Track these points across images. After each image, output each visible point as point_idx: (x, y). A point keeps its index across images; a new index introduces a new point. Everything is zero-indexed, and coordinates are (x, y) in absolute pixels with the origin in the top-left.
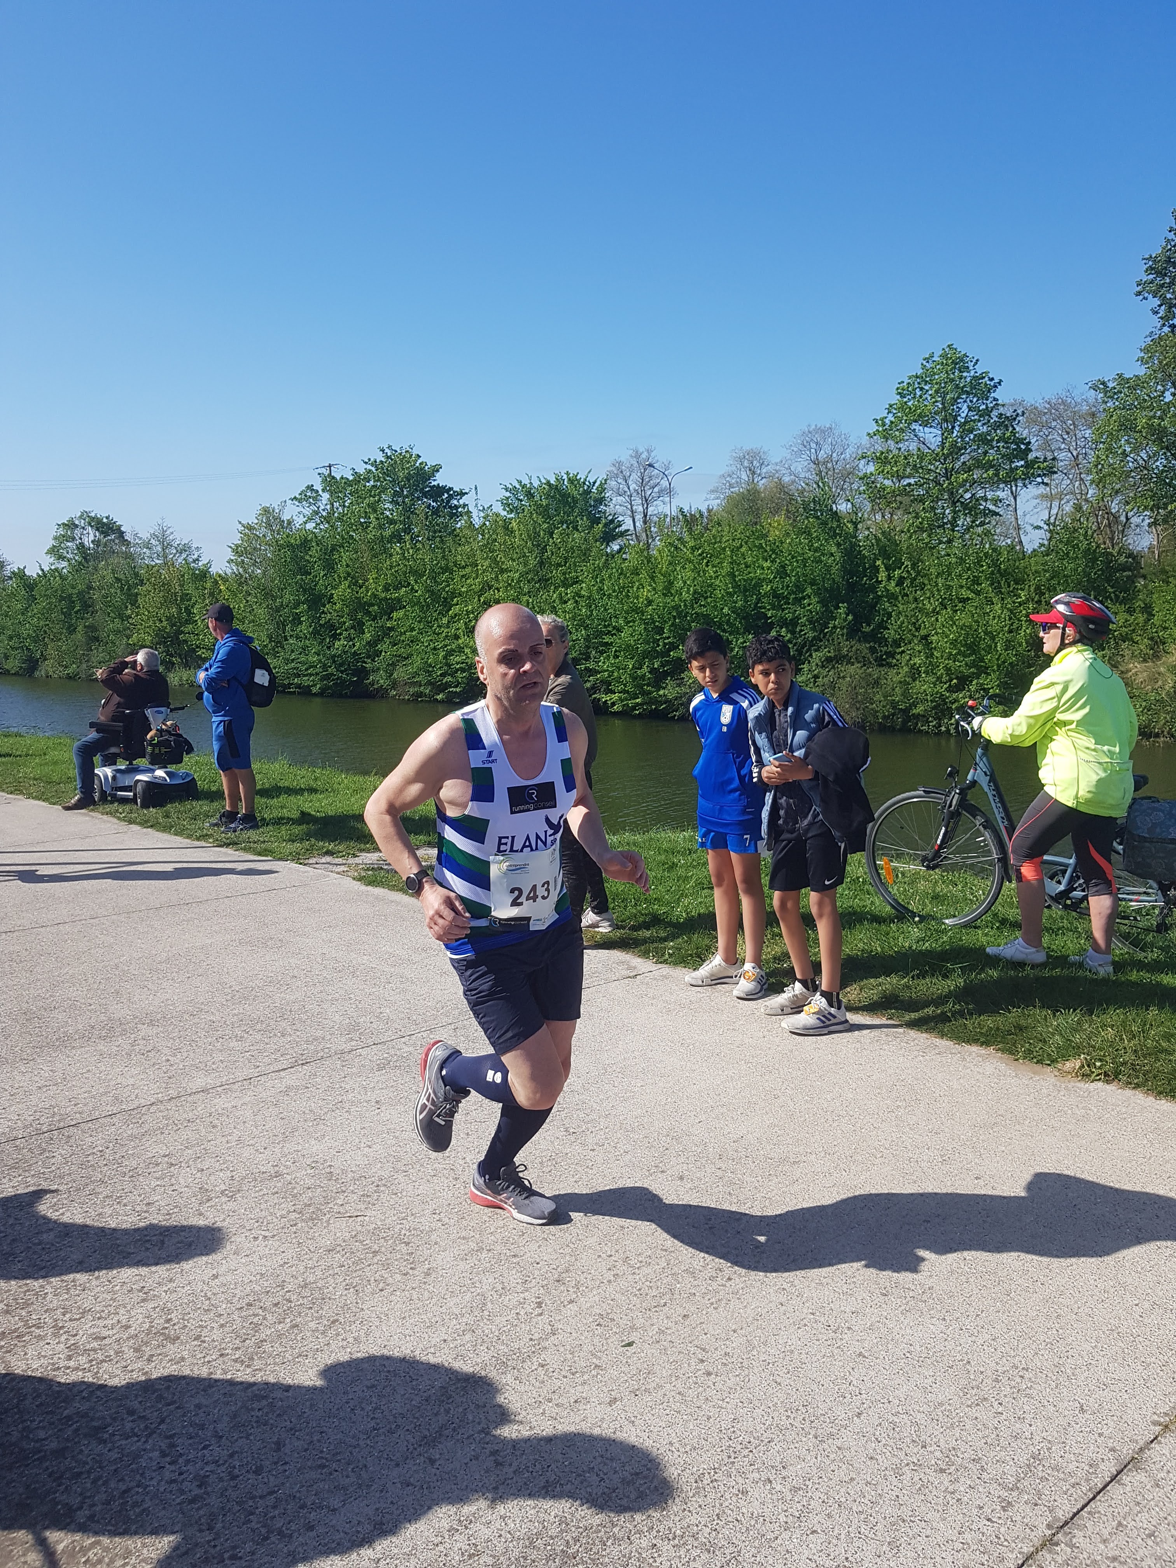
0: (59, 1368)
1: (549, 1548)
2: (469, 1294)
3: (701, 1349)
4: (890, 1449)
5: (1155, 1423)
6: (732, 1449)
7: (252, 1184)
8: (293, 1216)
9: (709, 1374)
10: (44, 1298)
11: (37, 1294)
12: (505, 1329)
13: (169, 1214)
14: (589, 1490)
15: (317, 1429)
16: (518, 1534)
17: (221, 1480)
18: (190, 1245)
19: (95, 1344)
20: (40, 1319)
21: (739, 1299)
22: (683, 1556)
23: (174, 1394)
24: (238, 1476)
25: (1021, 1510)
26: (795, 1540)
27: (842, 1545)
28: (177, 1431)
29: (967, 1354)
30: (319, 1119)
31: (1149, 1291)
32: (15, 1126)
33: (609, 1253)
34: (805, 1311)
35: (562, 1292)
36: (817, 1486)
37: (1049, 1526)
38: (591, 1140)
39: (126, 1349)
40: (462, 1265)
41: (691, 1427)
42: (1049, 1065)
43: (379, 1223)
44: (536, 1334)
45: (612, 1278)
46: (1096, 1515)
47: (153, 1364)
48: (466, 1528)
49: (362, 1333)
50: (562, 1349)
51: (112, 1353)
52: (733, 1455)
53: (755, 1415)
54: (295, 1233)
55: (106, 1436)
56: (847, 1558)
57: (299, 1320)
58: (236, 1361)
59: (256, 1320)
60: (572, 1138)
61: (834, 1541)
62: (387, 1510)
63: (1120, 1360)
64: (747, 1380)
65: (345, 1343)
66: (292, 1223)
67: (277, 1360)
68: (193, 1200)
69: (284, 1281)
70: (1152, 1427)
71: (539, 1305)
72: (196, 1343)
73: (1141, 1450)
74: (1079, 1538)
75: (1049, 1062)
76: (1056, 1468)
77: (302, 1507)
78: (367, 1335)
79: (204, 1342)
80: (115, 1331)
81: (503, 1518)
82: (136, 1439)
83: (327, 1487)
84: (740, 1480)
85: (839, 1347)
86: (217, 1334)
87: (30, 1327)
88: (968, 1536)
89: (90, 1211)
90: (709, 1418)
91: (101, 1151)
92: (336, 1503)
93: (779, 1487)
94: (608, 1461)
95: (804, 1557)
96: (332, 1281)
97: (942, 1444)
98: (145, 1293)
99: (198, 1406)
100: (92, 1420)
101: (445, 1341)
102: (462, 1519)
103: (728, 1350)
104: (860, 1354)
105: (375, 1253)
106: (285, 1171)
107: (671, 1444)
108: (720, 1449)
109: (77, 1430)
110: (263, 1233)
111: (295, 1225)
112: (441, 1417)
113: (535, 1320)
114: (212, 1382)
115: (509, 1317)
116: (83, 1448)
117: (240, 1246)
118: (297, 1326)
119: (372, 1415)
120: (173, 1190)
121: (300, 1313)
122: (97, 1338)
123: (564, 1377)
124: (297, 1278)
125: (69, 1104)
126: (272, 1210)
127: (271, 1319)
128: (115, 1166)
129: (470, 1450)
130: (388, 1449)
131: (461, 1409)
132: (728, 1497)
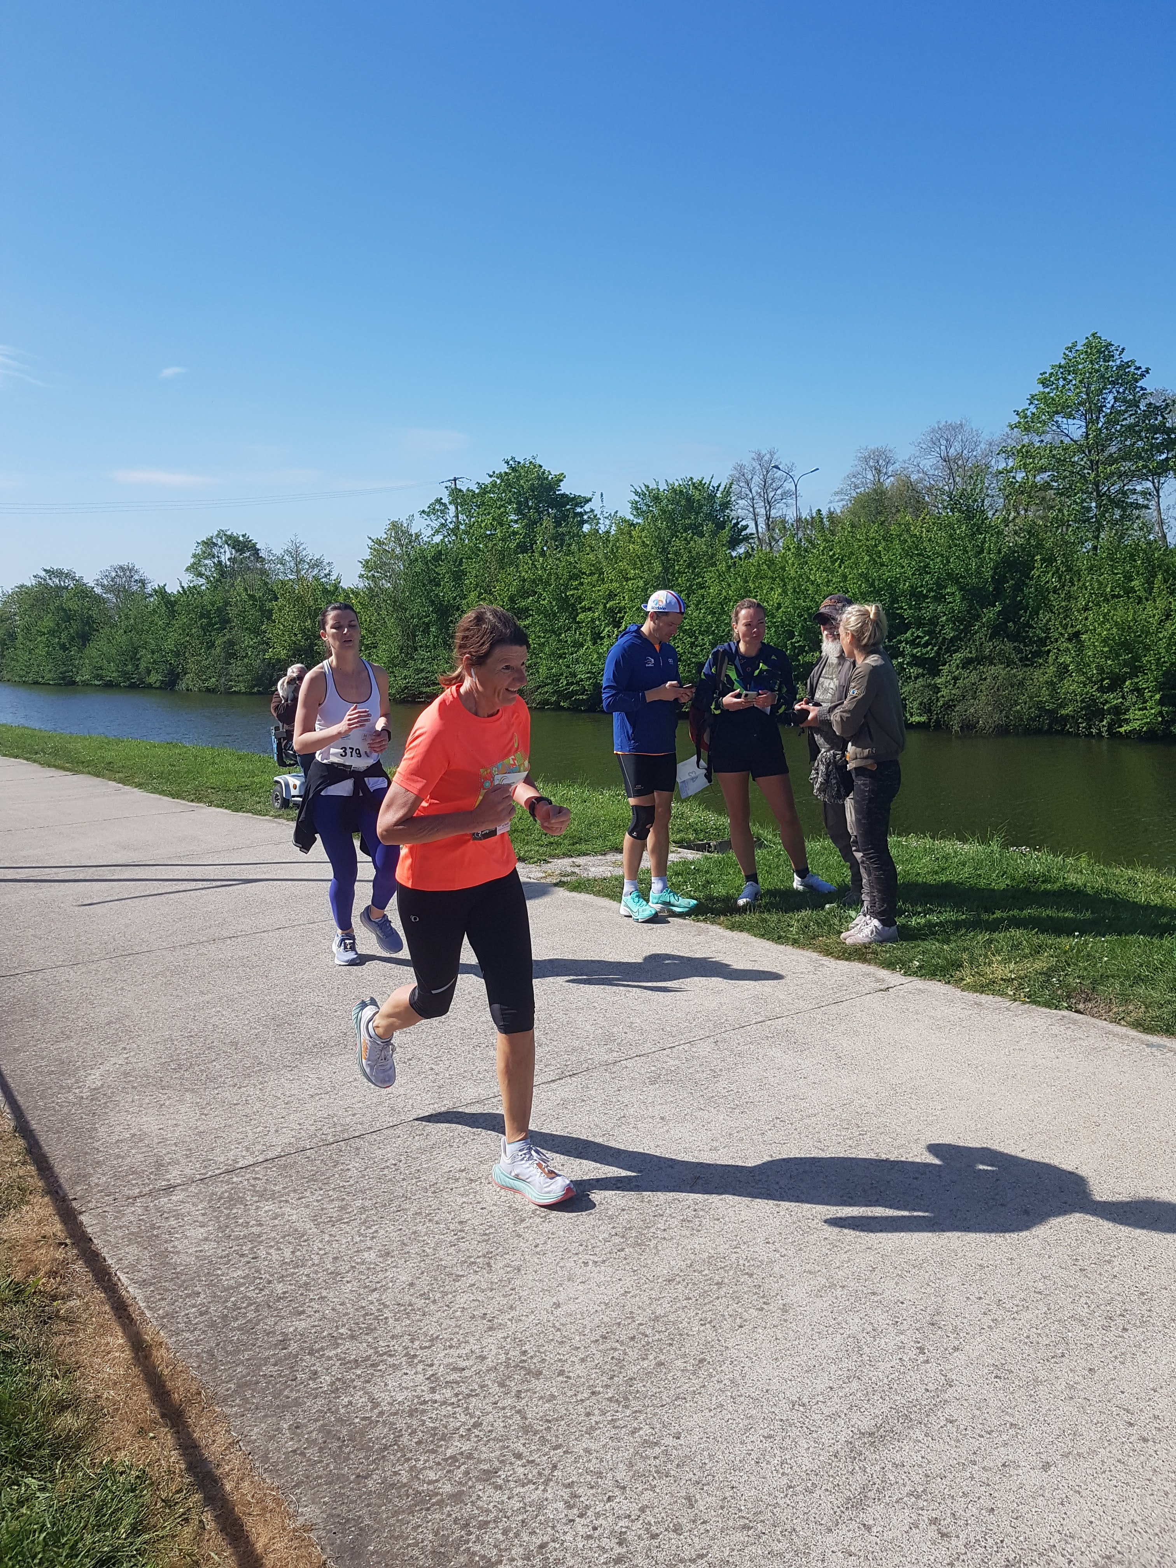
0: (425, 1402)
2: (839, 1336)
3: (1124, 1409)
8: (617, 1240)
9: (1145, 1440)
10: (386, 1323)
11: (376, 1318)
12: (893, 1376)
13: (486, 1234)
15: (727, 1484)
17: (639, 1537)
18: (519, 1270)
19: (455, 1376)
20: (388, 1346)
21: (1144, 1352)
23: (557, 1436)
24: (657, 1535)
28: (574, 1479)
32: (300, 1136)
35: (942, 1337)
39: (489, 1383)
40: (819, 1302)
41: (1150, 1504)
43: (712, 1252)
44: (930, 1384)
45: (992, 1324)
47: (523, 1402)
49: (737, 1374)
50: (966, 1404)
51: (476, 1387)
55: (500, 1482)
57: (663, 1357)
58: (610, 1400)
59: (616, 1354)
65: (722, 1386)
66: (618, 1248)
67: (656, 1402)
68: (506, 1219)
69: (631, 1313)
71: (921, 1350)
72: (560, 1379)
79: (569, 1378)
80: (471, 1362)
82: (534, 1487)
83: (760, 1552)
86: (580, 1370)
87: (382, 1355)
89: (404, 1228)
91: (395, 1165)
94: (1070, 1540)
96: (684, 1314)
98: (489, 1321)
99: (587, 1451)
100: (480, 1461)
101: (831, 1388)
103: (1157, 1413)
105: (719, 1284)
109: (467, 1473)
110: (591, 1257)
111: (623, 1250)
112: (859, 1476)
113: (923, 1368)
114: (594, 1423)
115: (893, 1364)
116: (480, 1493)
117: (572, 1272)
118: (663, 1364)
119: (781, 1471)
120: (482, 1209)
121: (661, 1350)
122: (455, 1369)
123: (979, 1436)
124: (645, 1310)
125: (346, 1114)
126: (592, 1233)
127: (633, 1354)
128: (414, 1181)
129: (906, 1516)
130: (812, 1511)
131: (878, 1468)
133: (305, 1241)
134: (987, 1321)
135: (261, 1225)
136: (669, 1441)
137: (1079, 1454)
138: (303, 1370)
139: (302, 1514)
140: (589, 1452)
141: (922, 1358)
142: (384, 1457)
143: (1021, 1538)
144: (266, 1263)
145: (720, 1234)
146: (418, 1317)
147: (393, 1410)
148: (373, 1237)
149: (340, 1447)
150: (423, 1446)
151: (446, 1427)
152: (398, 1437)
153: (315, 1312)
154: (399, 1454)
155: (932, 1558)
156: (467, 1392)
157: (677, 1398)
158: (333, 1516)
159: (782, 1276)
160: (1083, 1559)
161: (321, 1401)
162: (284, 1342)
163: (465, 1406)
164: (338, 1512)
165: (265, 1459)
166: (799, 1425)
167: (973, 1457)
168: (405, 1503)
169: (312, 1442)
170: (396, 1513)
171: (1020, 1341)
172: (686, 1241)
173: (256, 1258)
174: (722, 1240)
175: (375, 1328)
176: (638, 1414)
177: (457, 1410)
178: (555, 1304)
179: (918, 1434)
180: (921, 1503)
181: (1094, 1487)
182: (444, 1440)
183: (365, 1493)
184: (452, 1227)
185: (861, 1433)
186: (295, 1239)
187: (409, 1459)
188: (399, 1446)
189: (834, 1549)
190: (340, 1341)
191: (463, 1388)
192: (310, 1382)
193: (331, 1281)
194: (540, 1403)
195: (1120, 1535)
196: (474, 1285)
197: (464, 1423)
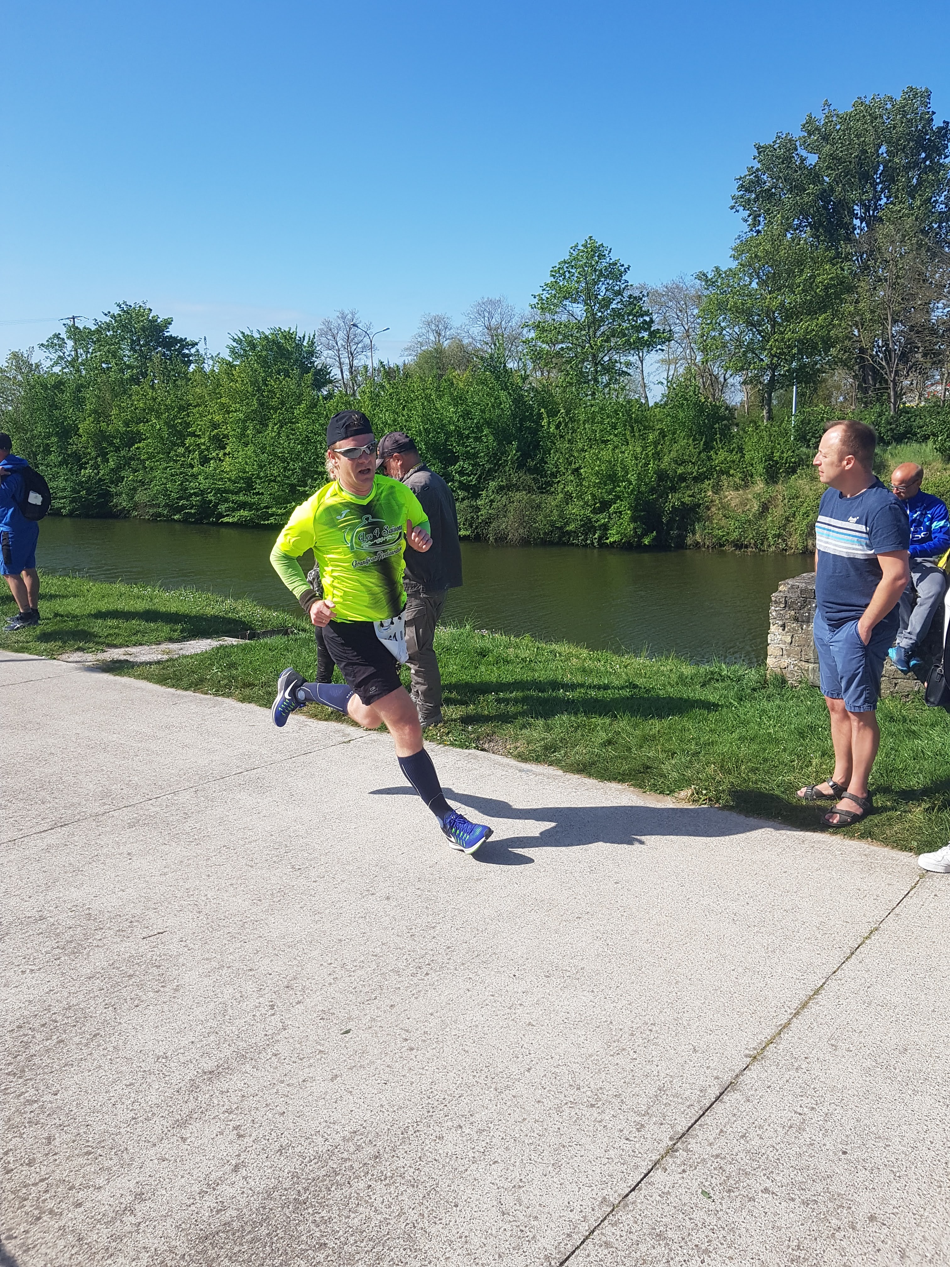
1: (284, 1198)
2: (212, 1003)
3: (405, 1030)
4: (553, 1093)
5: (746, 1056)
6: (430, 1106)
7: (19, 927)
8: (57, 951)
9: (412, 1049)
12: (243, 1028)
14: (315, 1149)
15: (83, 1123)
16: (258, 1189)
21: (435, 989)
22: (393, 1192)
24: (12, 1170)
25: (651, 1128)
26: (481, 1170)
27: (517, 1171)
29: (609, 1016)
30: (77, 871)
31: (743, 959)
33: (329, 962)
34: (487, 993)
35: (291, 995)
36: (497, 1127)
37: (671, 1139)
38: (313, 873)
40: (206, 981)
41: (398, 1092)
42: (668, 794)
43: (133, 952)
44: (270, 1031)
45: (332, 981)
46: (705, 1126)
48: (214, 1189)
49: (121, 1042)
50: (291, 1041)
52: (431, 1110)
53: (448, 1078)
54: (59, 965)
56: (521, 1180)
57: (64, 1036)
58: (9, 1074)
59: (25, 1039)
60: (298, 873)
61: (511, 1168)
62: (146, 1182)
63: (722, 1012)
64: (442, 1051)
65: (106, 1052)
66: (55, 957)
67: (46, 1070)
69: (50, 1006)
70: (745, 1059)
71: (272, 1007)
73: (737, 1076)
74: (693, 1144)
75: (668, 792)
76: (676, 1096)
77: (71, 1188)
78: (125, 1044)
81: (245, 1178)
83: (93, 1170)
84: (437, 1129)
85: (513, 1020)
88: (612, 1153)
90: (412, 1083)
92: (101, 1181)
94: (332, 1125)
95: (488, 1182)
96: (93, 1002)
97: (592, 1085)
101: (193, 1042)
102: (210, 1183)
104: (529, 1024)
105: (131, 976)
106: (48, 915)
107: (382, 1106)
108: (420, 1107)
110: (30, 967)
111: (59, 959)
112: (191, 1103)
113: (268, 1019)
115: (247, 1019)
118: (63, 1041)
119: (131, 1108)
121: (65, 1031)
123: (294, 1062)
124: (61, 1002)
127: (40, 1037)
130: (145, 1134)
131: (207, 1096)
132: (428, 1143)
134: (330, 979)
136: (48, 1098)
137: (361, 1066)
141: (270, 1012)
143: (297, 1130)
155: (225, 1154)
157: (66, 1065)
160: (337, 1136)
166: (157, 1072)
167: (283, 1078)
171: (348, 992)
176: (28, 1082)
179: (248, 1067)
180: (231, 1117)
185: (204, 1072)
189: (152, 1158)
195: (369, 1115)
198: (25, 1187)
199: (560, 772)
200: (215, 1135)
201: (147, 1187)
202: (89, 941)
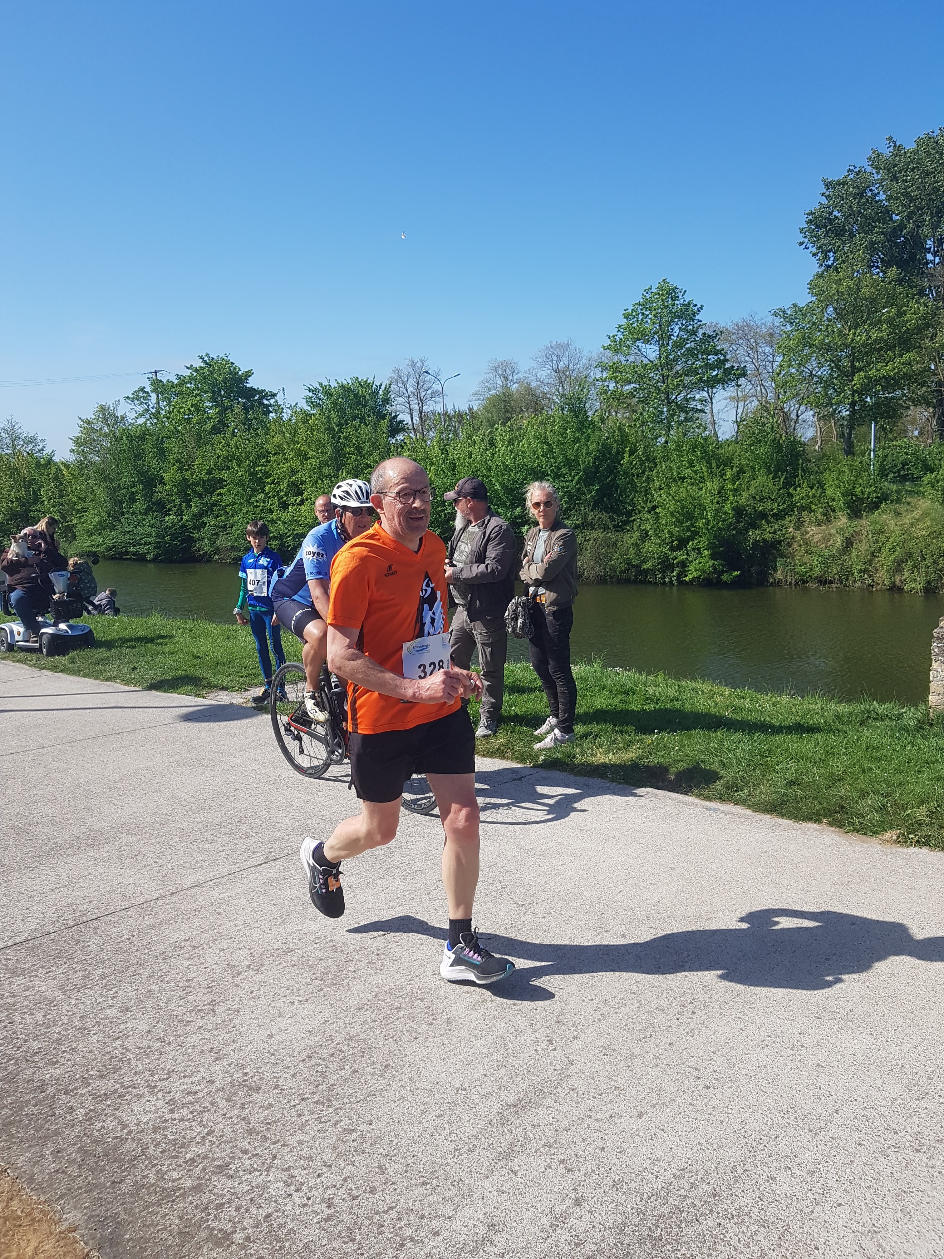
0: (166, 1121)
1: (637, 1234)
2: (490, 1037)
3: (693, 1068)
4: (871, 1136)
7: (271, 959)
8: (317, 983)
9: (708, 1088)
10: (129, 1063)
11: (120, 1060)
12: (530, 1063)
13: (209, 987)
14: (650, 1185)
15: (409, 1154)
16: (608, 1224)
17: (343, 1200)
18: (238, 1012)
19: (190, 1098)
20: (132, 1081)
21: (707, 1027)
22: (746, 1231)
23: (275, 1134)
24: (357, 1197)
26: (827, 1212)
27: (866, 1215)
28: (291, 1164)
32: (44, 922)
33: (589, 998)
34: (761, 1033)
35: (565, 1031)
36: (827, 1169)
39: (219, 1100)
41: (711, 1130)
42: (872, 836)
43: (392, 985)
44: (558, 1066)
45: (601, 1017)
47: (247, 1111)
49: (414, 1074)
50: (583, 1076)
51: (208, 1104)
52: (751, 1149)
55: (231, 1172)
56: (874, 1225)
57: (356, 1066)
58: (317, 1103)
59: (320, 1068)
61: (859, 1212)
62: (493, 1214)
64: (739, 1090)
65: (403, 1083)
66: (318, 989)
67: (352, 1100)
68: (225, 974)
69: (330, 1036)
71: (551, 1042)
72: (276, 1091)
75: (871, 834)
77: (422, 1217)
78: (419, 1076)
79: (283, 1090)
80: (203, 1087)
82: (259, 1173)
83: (436, 1200)
84: (766, 1169)
85: (800, 1061)
86: (291, 1083)
87: (127, 1088)
89: (140, 988)
90: (722, 1122)
91: (129, 939)
92: (448, 1212)
93: (798, 1172)
95: (840, 1225)
96: (371, 1034)
97: (908, 1129)
98: (216, 1053)
99: (300, 1143)
100: (214, 1159)
101: (485, 1075)
102: (557, 1216)
103: (715, 1068)
104: (819, 1065)
105: (398, 1009)
106: (295, 947)
108: (740, 1146)
109: (204, 1169)
110: (297, 998)
111: (322, 990)
112: (507, 1136)
113: (552, 1055)
114: (304, 1122)
115: (530, 1054)
116: (215, 1183)
117: (281, 1010)
118: (357, 1071)
119: (450, 1139)
120: (205, 968)
121: (355, 1061)
122: (189, 1093)
123: (593, 1097)
124: (341, 1033)
125: (84, 902)
126: (297, 980)
127: (333, 1067)
128: (146, 951)
129: (542, 1161)
130: (474, 1165)
131: (521, 1129)
132: (762, 1183)
133: (55, 1006)
135: (14, 996)
136: (364, 1127)
137: (663, 1104)
138: (60, 1107)
139: (66, 1219)
140: (301, 1143)
141: (551, 1047)
142: (134, 1165)
143: (624, 1166)
144: (22, 1026)
145: (397, 971)
146: (156, 1056)
147: (140, 1129)
148: (114, 997)
149: (96, 1163)
150: (166, 1154)
151: (185, 1138)
152: (145, 1149)
153: (68, 1061)
154: (147, 1162)
155: (561, 1188)
156: (201, 1109)
157: (369, 1095)
158: (93, 1216)
159: (446, 998)
160: (666, 1173)
161: (77, 1129)
162: (42, 1087)
163: (199, 1120)
164: (98, 1212)
165: (31, 1180)
166: (462, 1104)
167: (589, 1113)
168: (154, 1198)
169: (71, 1162)
170: (147, 1207)
171: (621, 1028)
172: (372, 978)
173: (12, 1023)
174: (399, 975)
175: (120, 1068)
176: (339, 1111)
177: (193, 1123)
178: (269, 1035)
179: (549, 1101)
180: (552, 1151)
181: (673, 1124)
182: (184, 1147)
183: (120, 1195)
184: (181, 985)
185: (508, 1105)
186: (46, 1005)
187: (156, 1165)
188: (146, 1156)
189: (490, 1190)
190: (90, 1081)
191: (197, 1107)
192: (67, 1115)
193: (80, 1035)
194: (261, 1110)
195: (691, 1153)
196: (202, 1027)
197: (200, 1133)
198: (376, 1213)
199: (748, 812)
200: (543, 1169)
201: (497, 1219)
202: (344, 972)
